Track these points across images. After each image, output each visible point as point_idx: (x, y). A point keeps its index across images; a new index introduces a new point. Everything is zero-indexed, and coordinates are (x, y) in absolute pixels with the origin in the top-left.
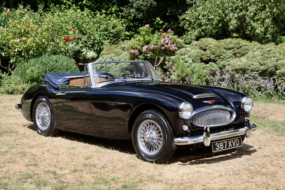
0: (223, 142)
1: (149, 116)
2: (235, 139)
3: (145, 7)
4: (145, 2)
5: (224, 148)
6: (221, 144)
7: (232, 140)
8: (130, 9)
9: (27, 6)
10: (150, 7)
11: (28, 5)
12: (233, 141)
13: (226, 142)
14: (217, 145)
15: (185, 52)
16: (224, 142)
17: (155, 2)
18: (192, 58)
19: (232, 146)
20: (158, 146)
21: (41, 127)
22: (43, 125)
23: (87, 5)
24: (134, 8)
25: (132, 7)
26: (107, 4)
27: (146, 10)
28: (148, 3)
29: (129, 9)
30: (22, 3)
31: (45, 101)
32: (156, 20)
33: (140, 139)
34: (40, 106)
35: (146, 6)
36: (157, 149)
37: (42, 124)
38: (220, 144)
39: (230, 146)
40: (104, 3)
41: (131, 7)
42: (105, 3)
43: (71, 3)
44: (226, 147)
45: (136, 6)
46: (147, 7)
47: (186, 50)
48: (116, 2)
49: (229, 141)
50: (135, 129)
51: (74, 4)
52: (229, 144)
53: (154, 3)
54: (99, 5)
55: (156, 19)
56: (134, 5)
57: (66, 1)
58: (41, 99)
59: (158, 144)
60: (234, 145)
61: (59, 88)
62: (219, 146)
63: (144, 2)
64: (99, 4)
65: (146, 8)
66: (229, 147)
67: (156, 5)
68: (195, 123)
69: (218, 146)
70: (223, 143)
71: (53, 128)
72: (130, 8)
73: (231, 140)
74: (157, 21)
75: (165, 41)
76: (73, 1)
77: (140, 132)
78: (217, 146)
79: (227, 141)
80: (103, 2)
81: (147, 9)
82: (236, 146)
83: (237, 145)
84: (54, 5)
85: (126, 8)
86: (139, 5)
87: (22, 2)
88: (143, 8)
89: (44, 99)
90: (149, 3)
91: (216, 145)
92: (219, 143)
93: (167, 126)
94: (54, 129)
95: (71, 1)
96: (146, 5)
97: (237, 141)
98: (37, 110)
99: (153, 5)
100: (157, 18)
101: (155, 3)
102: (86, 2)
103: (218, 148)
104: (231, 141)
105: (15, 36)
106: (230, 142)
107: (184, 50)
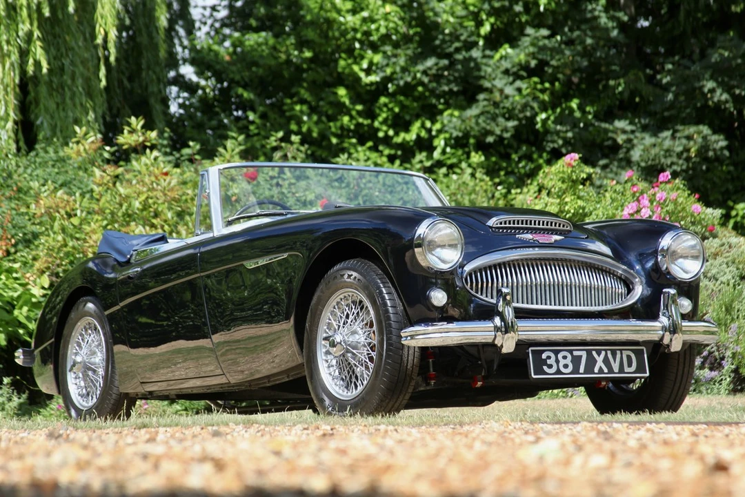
0: (571, 352)
1: (343, 276)
2: (621, 350)
3: (681, 162)
4: (679, 138)
5: (576, 371)
6: (565, 357)
7: (609, 352)
8: (619, 170)
9: (189, 146)
10: (698, 160)
11: (191, 143)
12: (610, 356)
13: (584, 354)
14: (549, 357)
15: (718, 250)
16: (575, 353)
17: (722, 137)
18: (741, 267)
19: (606, 370)
20: (367, 368)
21: (81, 401)
22: (88, 394)
23: (449, 162)
24: (635, 168)
25: (628, 163)
26: (528, 157)
27: (683, 171)
28: (692, 143)
29: (615, 169)
30: (166, 135)
31: (93, 313)
32: (733, 213)
33: (324, 358)
34: (82, 335)
35: (685, 155)
36: (365, 376)
37: (84, 391)
38: (560, 356)
39: (601, 368)
40: (516, 152)
41: (624, 163)
42: (521, 153)
43: (385, 159)
44: (582, 370)
45: (641, 156)
46: (688, 159)
47: (723, 245)
48: (563, 146)
49: (594, 353)
50: (310, 326)
51: (398, 162)
52: (596, 361)
53: (717, 142)
54: (495, 163)
55: (732, 208)
56: (636, 155)
57: (368, 153)
58: (81, 307)
59: (367, 360)
60: (616, 367)
61: (132, 261)
62: (557, 361)
63: (677, 142)
64: (493, 156)
65: (682, 165)
66: (596, 370)
67: (722, 149)
68: (484, 295)
69: (551, 361)
70: (572, 354)
71: (111, 395)
72: (619, 167)
73: (606, 350)
74: (737, 215)
75: (638, 211)
76: (393, 152)
77: (325, 335)
78: (549, 362)
79: (589, 353)
80: (509, 151)
81: (688, 168)
82: (621, 370)
83: (627, 369)
84: (282, 140)
85: (604, 167)
86: (653, 152)
87: (166, 132)
88: (669, 163)
89: (90, 305)
90: (695, 143)
91: (544, 356)
92: (556, 353)
93: (386, 296)
94: (114, 395)
95: (387, 152)
96: (682, 153)
97: (629, 357)
98: (72, 349)
99: (714, 150)
100: (736, 202)
101: (723, 143)
102: (444, 152)
103: (550, 366)
104: (603, 353)
105: (109, 227)
106: (599, 355)
107: (715, 245)
